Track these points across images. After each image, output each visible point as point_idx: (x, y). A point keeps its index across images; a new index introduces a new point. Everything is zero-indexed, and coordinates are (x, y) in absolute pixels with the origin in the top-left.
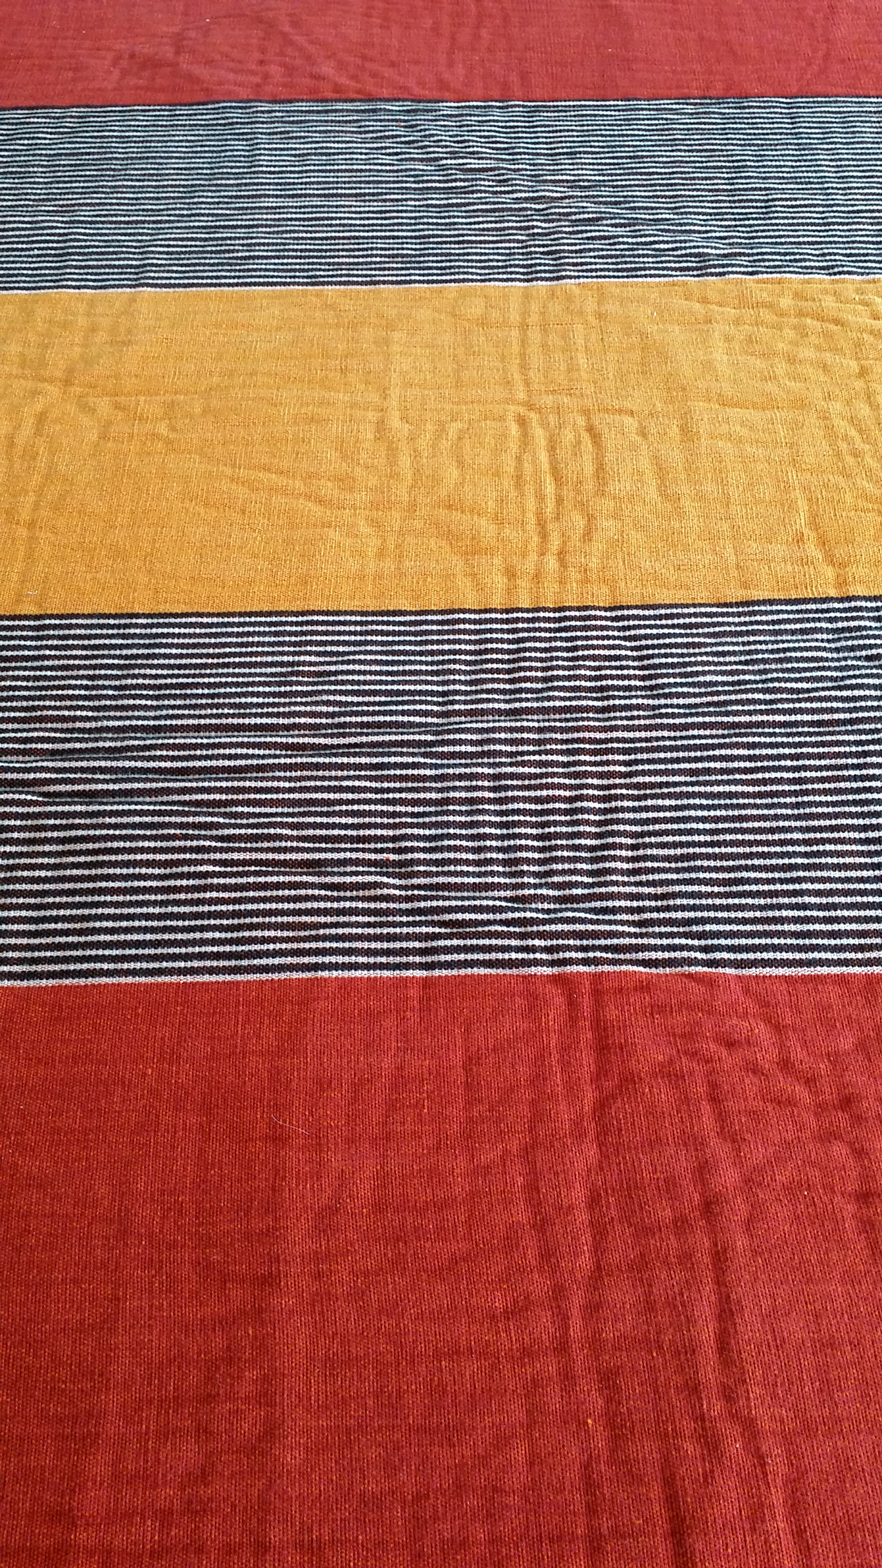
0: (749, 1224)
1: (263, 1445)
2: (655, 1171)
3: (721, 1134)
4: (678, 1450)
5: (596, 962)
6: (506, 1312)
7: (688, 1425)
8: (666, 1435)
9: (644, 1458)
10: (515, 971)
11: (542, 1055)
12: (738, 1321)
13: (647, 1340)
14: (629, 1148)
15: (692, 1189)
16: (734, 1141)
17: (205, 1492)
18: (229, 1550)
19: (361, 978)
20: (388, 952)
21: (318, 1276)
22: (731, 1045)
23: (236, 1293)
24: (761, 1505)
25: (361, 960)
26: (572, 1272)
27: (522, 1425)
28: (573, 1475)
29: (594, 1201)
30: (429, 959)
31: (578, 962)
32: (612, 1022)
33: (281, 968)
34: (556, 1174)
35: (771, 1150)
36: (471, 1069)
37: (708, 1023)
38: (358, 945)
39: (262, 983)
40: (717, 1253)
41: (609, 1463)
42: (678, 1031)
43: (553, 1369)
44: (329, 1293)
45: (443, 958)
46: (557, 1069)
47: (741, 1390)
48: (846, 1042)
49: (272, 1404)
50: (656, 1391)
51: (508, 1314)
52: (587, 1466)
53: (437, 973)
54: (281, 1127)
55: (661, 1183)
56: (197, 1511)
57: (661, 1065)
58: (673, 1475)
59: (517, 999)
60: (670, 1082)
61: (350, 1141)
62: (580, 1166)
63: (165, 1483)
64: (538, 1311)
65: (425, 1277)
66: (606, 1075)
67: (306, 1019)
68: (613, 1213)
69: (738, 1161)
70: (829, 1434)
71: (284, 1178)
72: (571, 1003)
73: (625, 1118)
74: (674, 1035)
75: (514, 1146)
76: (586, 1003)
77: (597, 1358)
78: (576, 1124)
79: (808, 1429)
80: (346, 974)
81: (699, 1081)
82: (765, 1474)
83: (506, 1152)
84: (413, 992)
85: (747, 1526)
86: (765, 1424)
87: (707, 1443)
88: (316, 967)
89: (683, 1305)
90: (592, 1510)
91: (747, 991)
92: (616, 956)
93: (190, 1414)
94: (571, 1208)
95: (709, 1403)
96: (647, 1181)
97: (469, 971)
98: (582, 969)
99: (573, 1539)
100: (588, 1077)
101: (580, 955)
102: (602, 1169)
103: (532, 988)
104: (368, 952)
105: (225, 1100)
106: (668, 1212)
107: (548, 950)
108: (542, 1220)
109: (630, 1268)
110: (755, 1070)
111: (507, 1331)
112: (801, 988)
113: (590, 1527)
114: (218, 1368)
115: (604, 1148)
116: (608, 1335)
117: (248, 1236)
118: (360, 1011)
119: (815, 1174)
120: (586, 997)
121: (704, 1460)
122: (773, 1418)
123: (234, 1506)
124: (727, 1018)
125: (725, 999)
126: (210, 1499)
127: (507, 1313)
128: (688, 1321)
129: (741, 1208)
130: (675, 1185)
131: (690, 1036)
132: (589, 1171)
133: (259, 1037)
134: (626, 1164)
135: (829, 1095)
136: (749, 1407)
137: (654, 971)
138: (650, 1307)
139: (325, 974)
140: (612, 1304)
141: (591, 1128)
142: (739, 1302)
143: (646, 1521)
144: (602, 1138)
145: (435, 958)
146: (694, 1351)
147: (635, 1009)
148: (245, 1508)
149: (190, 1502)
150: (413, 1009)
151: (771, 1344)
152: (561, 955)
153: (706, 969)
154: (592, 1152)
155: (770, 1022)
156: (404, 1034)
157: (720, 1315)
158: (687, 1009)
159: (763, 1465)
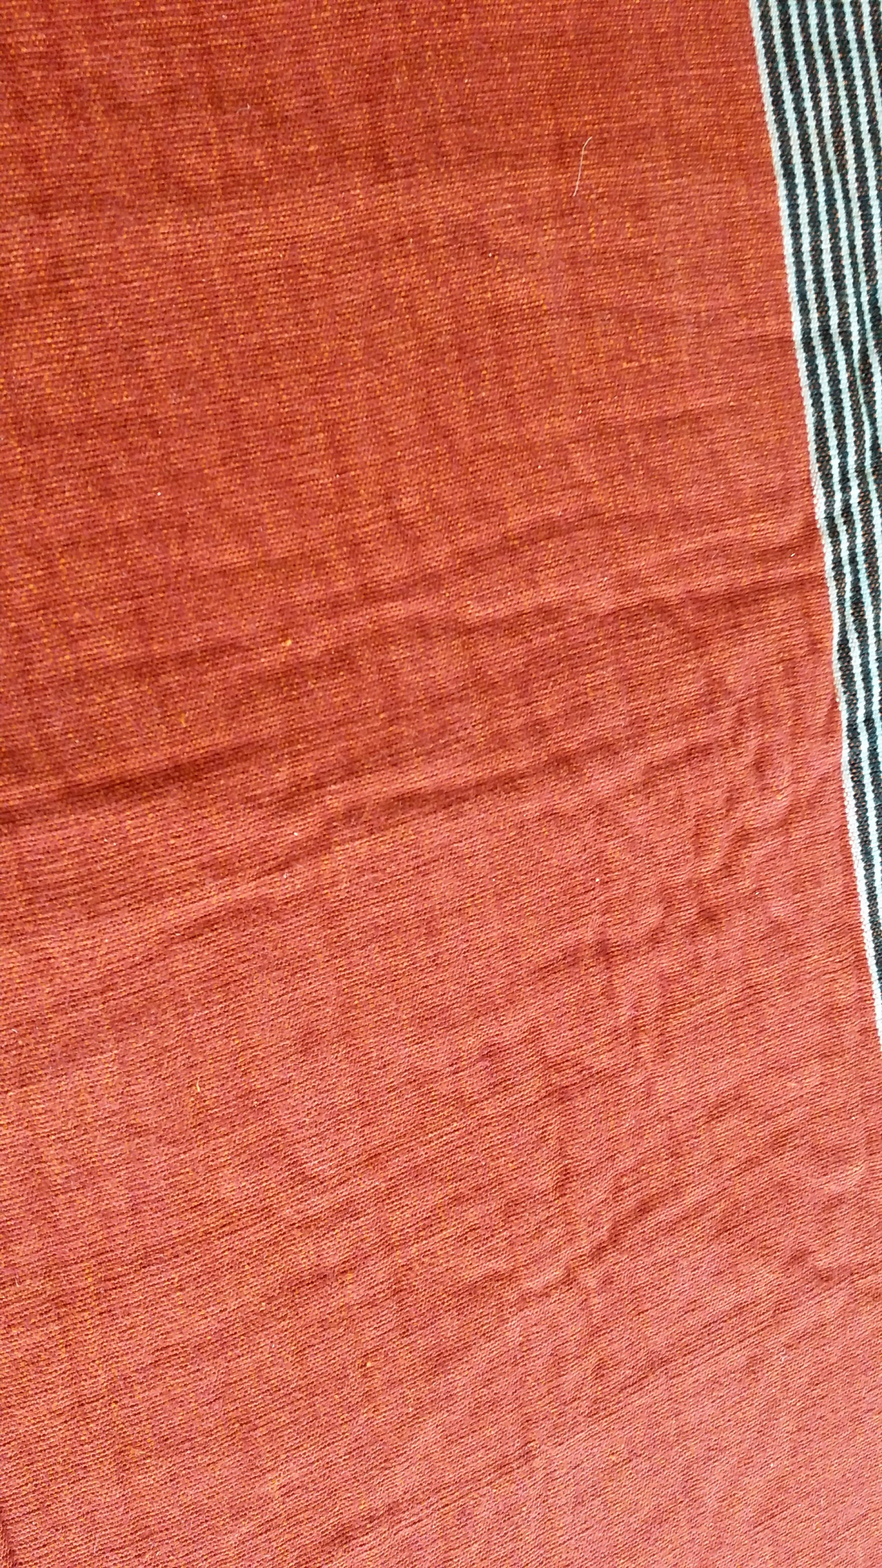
0: (550, 815)
1: (173, 189)
2: (595, 689)
3: (651, 767)
4: (277, 760)
5: (839, 577)
6: (398, 514)
7: (308, 769)
8: (291, 743)
9: (259, 719)
10: (814, 467)
11: (715, 520)
12: (440, 815)
13: (398, 705)
14: (617, 652)
15: (582, 738)
16: (645, 784)
17: (96, 111)
18: (30, 159)
19: (781, 245)
20: (819, 280)
21: (400, 239)
22: (759, 766)
23: (359, 117)
24: (232, 873)
25: (806, 241)
26: (459, 597)
27: (266, 554)
28: (221, 631)
29: (547, 613)
30: (817, 342)
31: (836, 551)
32: (766, 608)
33: (781, 123)
34: (572, 559)
35: (641, 831)
36: (684, 423)
37: (780, 735)
38: (825, 235)
39: (758, 97)
40: (513, 780)
41: (243, 675)
42: (766, 698)
43: (341, 586)
44: (378, 257)
45: (821, 361)
46: (698, 543)
47: (360, 830)
48: (779, 909)
49: (227, 193)
50: (339, 724)
51: (395, 516)
52: (235, 646)
53: (801, 355)
54: (578, 154)
55: (582, 699)
56: (69, 105)
57: (722, 682)
58: (246, 758)
59: (780, 475)
60: (703, 695)
61: (573, 260)
62: (585, 590)
63: (96, 52)
64: (406, 557)
65: (422, 393)
66: (699, 610)
67: (720, 170)
68: (537, 642)
69: (624, 793)
70: (329, 943)
71: (514, 168)
72: (782, 551)
73: (652, 642)
74: (760, 693)
75: (597, 498)
76: (787, 571)
77: (364, 642)
78: (636, 578)
79: (331, 917)
80: (785, 222)
81: (708, 732)
82: (269, 872)
83: (588, 487)
84: (772, 325)
85: (205, 859)
86: (327, 865)
87: (292, 795)
88: (789, 175)
89: (446, 745)
90: (185, 660)
91: (824, 779)
92: (848, 604)
93: (191, 74)
94: (534, 584)
95: (338, 792)
96: (581, 680)
97: (808, 402)
98: (829, 558)
99: (146, 640)
100: (693, 586)
101: (845, 555)
102: (587, 619)
103: (796, 494)
104: (816, 251)
105: (601, 63)
106: (550, 712)
107: (847, 511)
108: (514, 548)
109: (477, 671)
110: (732, 802)
111: (375, 519)
112: (836, 846)
113: (164, 660)
114: (258, 106)
115: (611, 619)
116: (396, 654)
117: (433, 126)
118: (739, 250)
119: (621, 889)
120: (793, 570)
121: (272, 794)
122: (335, 873)
123: (87, 158)
124: (790, 758)
125: (813, 753)
126: (88, 122)
127: (397, 516)
128: (429, 753)
129: (569, 803)
130: (583, 716)
131: (763, 714)
132: (582, 603)
133: (688, 102)
134: (598, 650)
135: (716, 894)
136: (344, 842)
137: (835, 656)
138: (437, 702)
139: (782, 192)
140: (431, 653)
141: (632, 599)
142: (461, 814)
143: (185, 731)
144: (623, 614)
145: (819, 350)
146: (395, 765)
147: (786, 637)
148: (87, 176)
149: (79, 92)
150: (750, 327)
151: (420, 860)
152: (842, 528)
153: (845, 723)
154: (605, 603)
155: (791, 812)
156: (717, 320)
157: (440, 792)
158: (794, 705)
159: (279, 868)
